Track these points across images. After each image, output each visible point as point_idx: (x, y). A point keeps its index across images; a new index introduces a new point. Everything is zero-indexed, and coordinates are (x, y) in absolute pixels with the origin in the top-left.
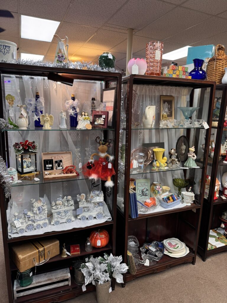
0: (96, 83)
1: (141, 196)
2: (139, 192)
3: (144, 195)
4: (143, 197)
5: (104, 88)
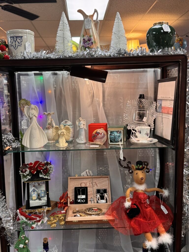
0: (146, 71)
5: (159, 77)
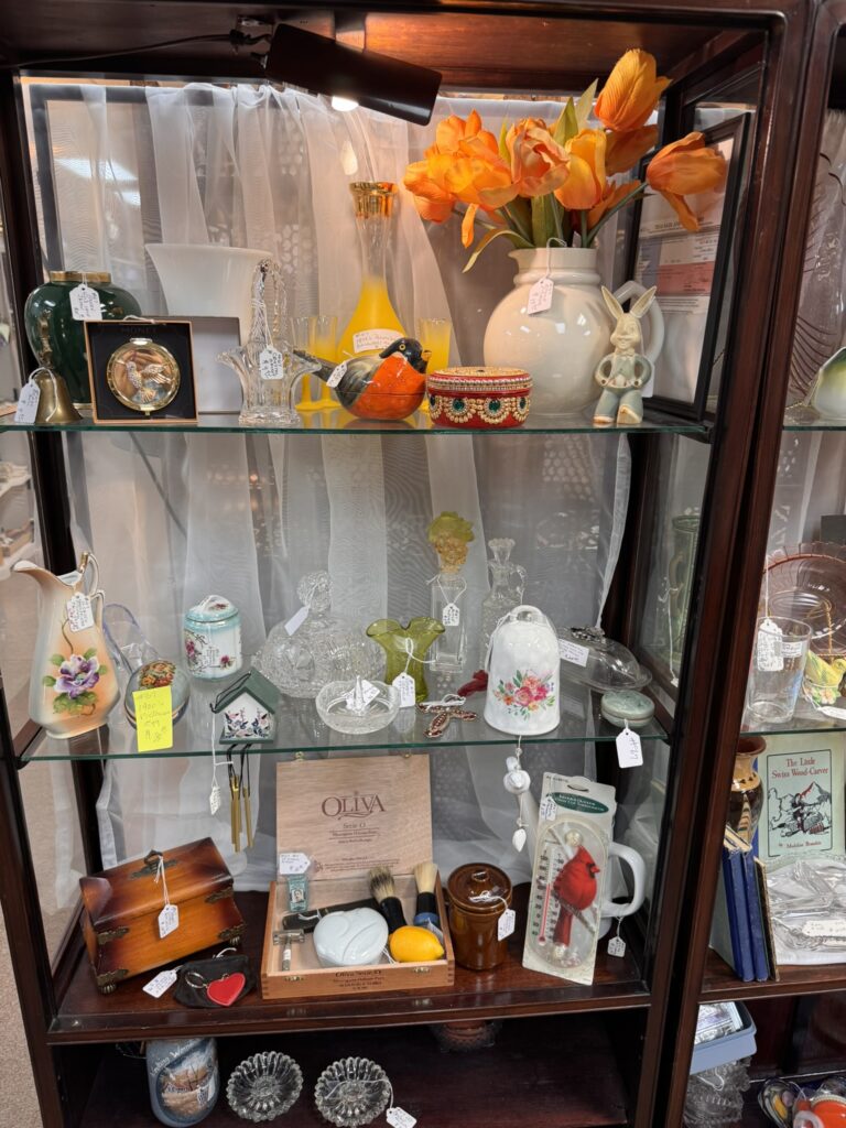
1: (786, 834)
2: (774, 812)
3: (806, 825)
4: (801, 837)
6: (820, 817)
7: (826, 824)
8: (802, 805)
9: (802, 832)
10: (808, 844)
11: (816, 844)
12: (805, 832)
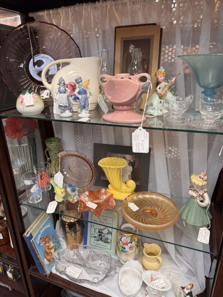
1: (96, 240)
2: (93, 232)
3: (103, 239)
4: (100, 242)
6: (107, 239)
7: (109, 241)
8: (102, 233)
9: (101, 241)
10: (103, 245)
11: (106, 246)
12: (102, 241)
